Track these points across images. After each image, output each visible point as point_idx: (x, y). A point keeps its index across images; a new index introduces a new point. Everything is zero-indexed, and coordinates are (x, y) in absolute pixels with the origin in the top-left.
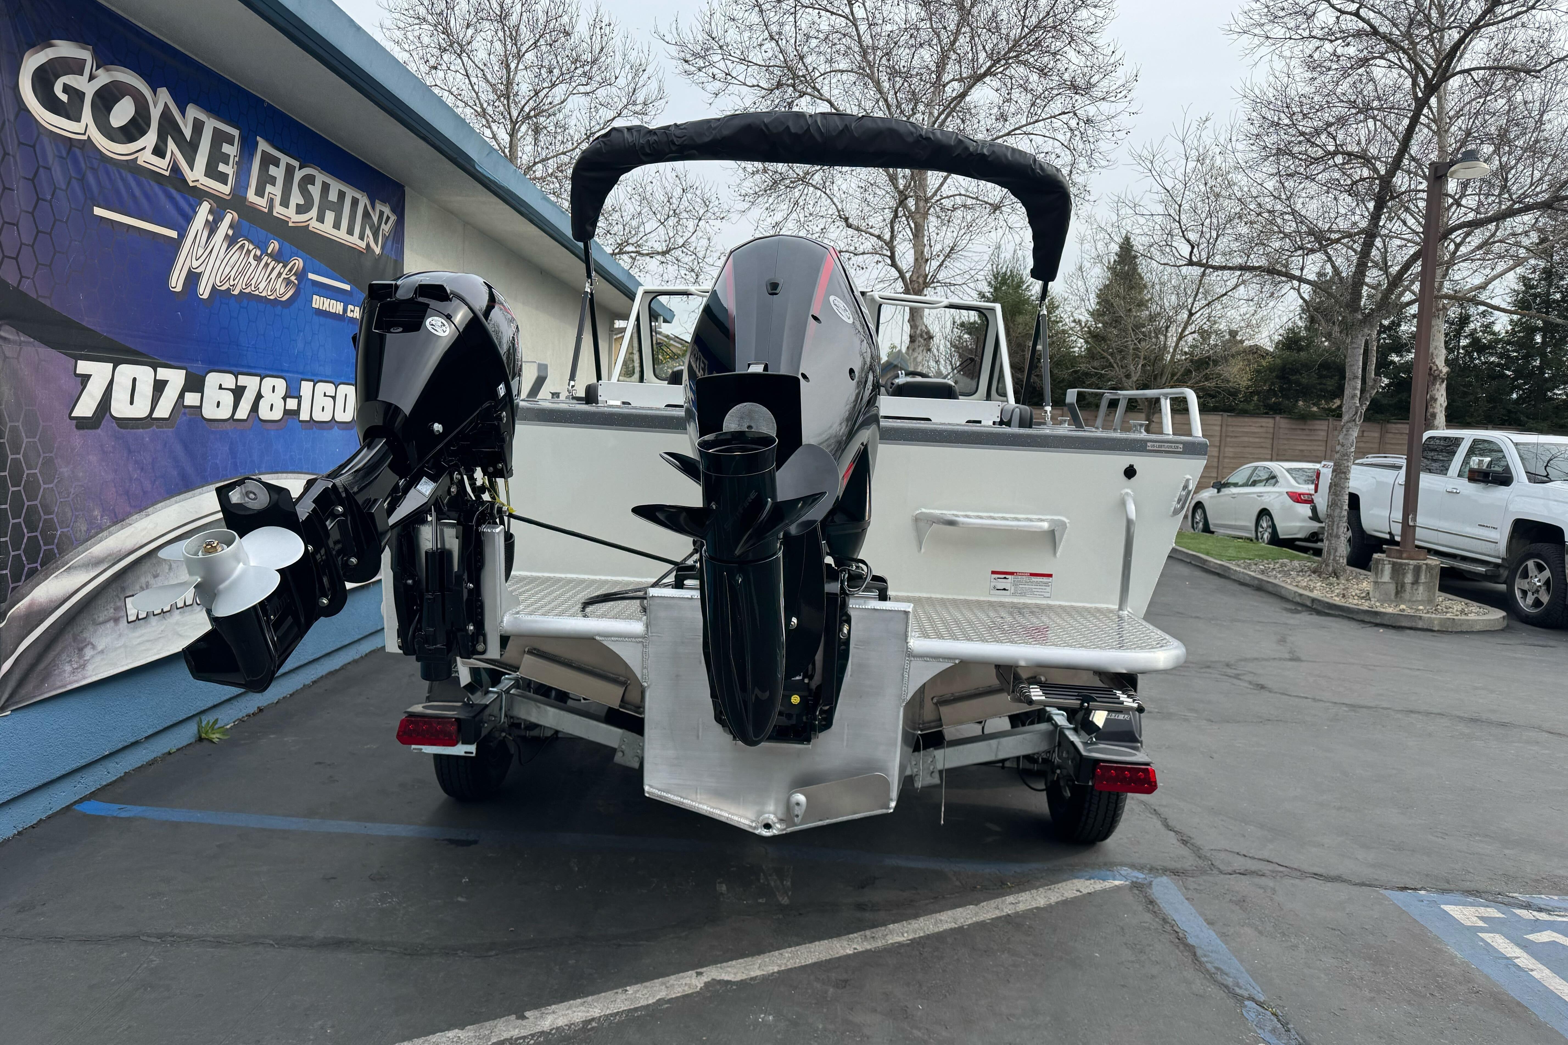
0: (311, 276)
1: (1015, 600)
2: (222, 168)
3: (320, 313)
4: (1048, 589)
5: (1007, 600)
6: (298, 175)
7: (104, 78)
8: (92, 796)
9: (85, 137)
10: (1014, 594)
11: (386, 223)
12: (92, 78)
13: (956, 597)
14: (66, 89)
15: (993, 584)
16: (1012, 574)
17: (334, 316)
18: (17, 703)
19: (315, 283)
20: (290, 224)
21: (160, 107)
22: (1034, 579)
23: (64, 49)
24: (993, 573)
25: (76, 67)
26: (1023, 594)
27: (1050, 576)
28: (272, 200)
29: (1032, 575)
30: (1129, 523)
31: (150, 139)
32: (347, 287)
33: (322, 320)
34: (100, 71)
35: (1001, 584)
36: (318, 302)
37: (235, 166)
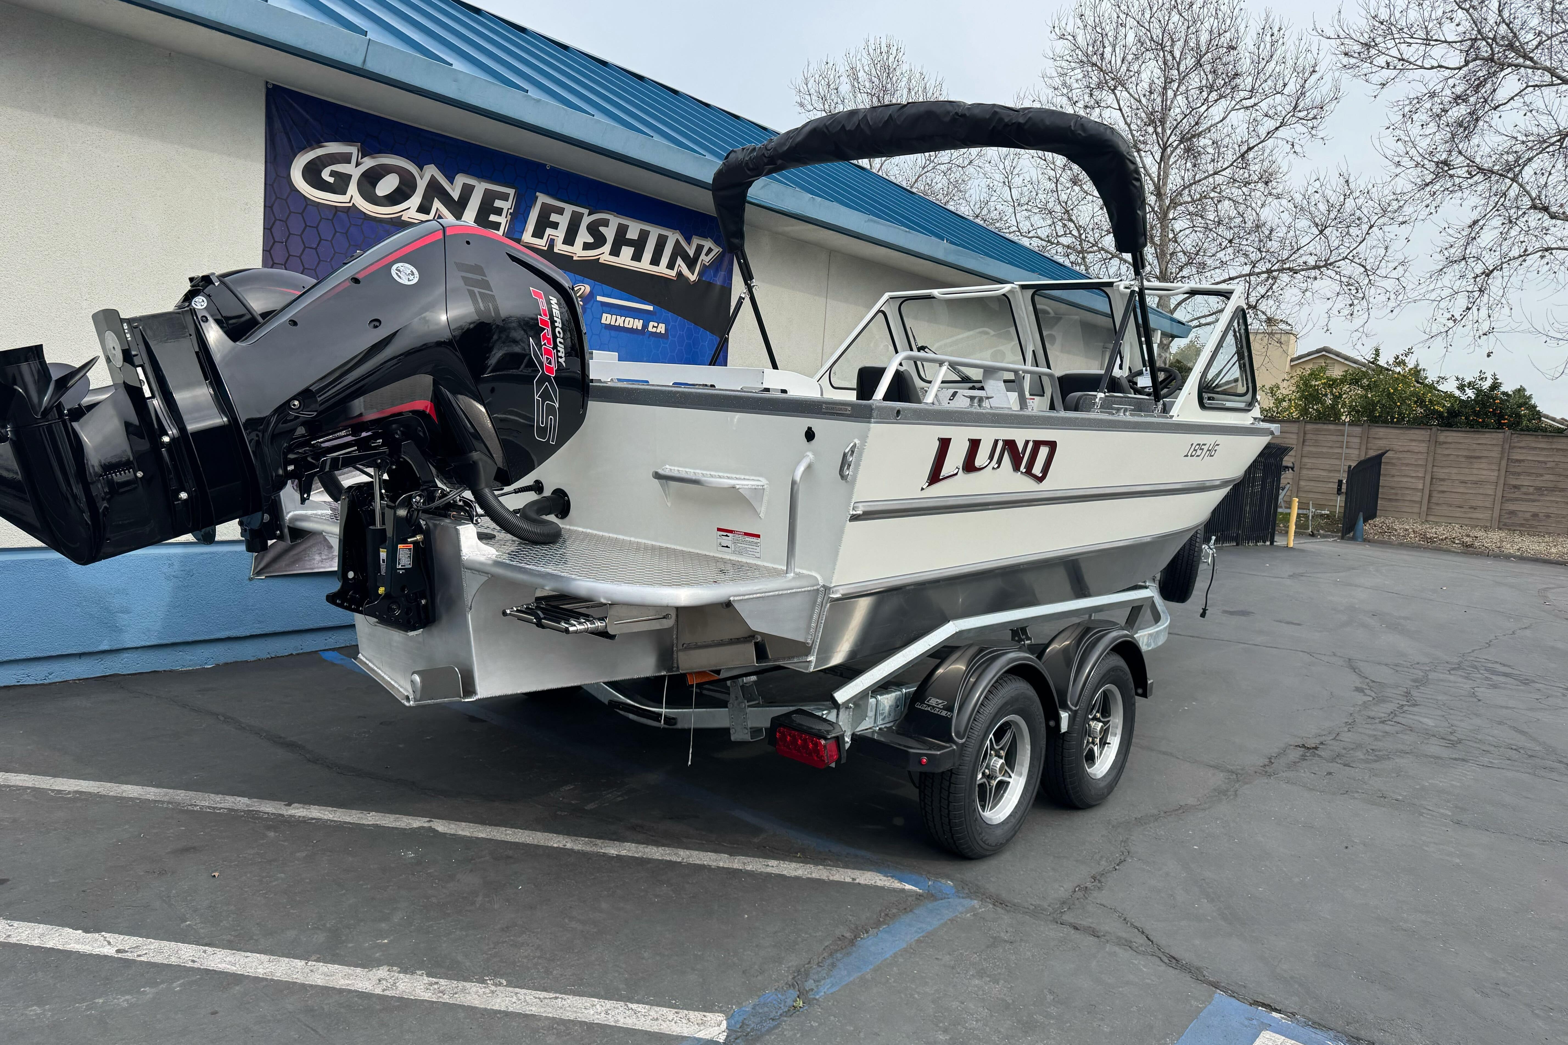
0: (599, 298)
1: (734, 558)
2: (493, 218)
3: (609, 327)
4: (758, 549)
5: (728, 557)
6: (586, 220)
7: (369, 163)
8: (338, 649)
9: (351, 205)
10: (734, 552)
11: (707, 254)
12: (358, 164)
13: (692, 550)
14: (333, 174)
15: (719, 541)
16: (731, 532)
17: (632, 331)
18: (270, 572)
19: (603, 304)
20: (575, 258)
21: (427, 178)
22: (748, 539)
23: (333, 148)
24: (719, 530)
25: (345, 159)
26: (740, 553)
27: (758, 536)
28: (552, 241)
29: (746, 534)
30: (794, 483)
31: (415, 200)
32: (650, 308)
33: (613, 333)
34: (365, 159)
35: (726, 541)
36: (607, 319)
37: (509, 217)
